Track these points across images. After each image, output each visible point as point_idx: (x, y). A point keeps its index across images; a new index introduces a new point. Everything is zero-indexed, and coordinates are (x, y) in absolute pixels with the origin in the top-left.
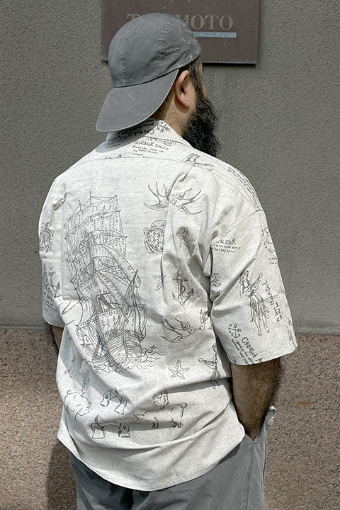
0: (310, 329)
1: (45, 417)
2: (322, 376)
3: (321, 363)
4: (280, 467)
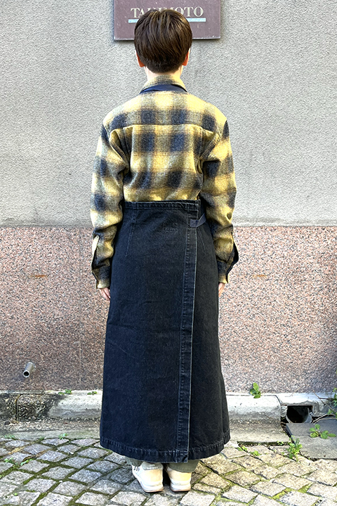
0: (264, 224)
2: (274, 256)
3: (272, 247)
4: (246, 323)
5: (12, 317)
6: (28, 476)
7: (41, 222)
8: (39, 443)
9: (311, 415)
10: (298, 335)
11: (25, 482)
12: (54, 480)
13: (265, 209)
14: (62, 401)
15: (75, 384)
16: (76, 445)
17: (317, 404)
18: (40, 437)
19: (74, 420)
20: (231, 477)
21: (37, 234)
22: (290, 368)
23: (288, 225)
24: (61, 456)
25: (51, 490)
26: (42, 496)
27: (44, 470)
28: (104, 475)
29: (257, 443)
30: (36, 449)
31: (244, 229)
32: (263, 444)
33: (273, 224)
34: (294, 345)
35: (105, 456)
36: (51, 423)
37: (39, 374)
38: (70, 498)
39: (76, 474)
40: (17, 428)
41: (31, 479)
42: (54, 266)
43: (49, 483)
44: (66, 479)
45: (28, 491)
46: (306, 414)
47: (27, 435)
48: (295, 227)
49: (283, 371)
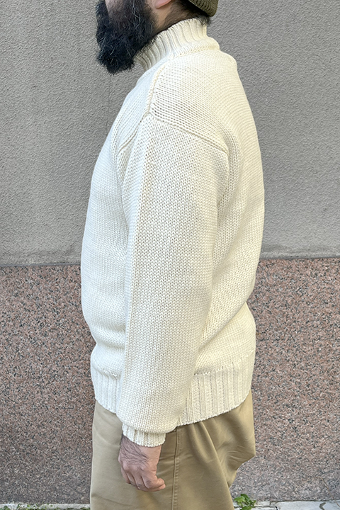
2: (271, 304)
3: (268, 290)
10: (310, 419)
22: (297, 465)
23: (293, 255)
34: (303, 433)
48: (305, 259)
49: (288, 470)
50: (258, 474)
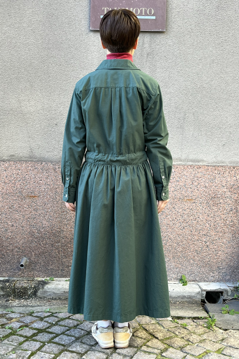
0: (193, 163)
1: (60, 207)
2: (199, 186)
3: (198, 180)
4: (178, 233)
5: (13, 226)
6: (22, 339)
7: (34, 158)
8: (31, 315)
9: (222, 298)
10: (214, 242)
11: (21, 344)
12: (41, 342)
13: (194, 152)
14: (47, 286)
15: (56, 274)
16: (57, 317)
17: (226, 291)
18: (31, 311)
19: (55, 299)
20: (167, 342)
21: (32, 167)
22: (208, 265)
23: (209, 165)
24: (46, 324)
25: (39, 349)
26: (32, 354)
27: (34, 335)
28: (77, 339)
29: (185, 318)
30: (28, 319)
31: (178, 167)
32: (189, 318)
33: (199, 164)
34: (211, 249)
35: (78, 325)
36: (39, 301)
37: (31, 266)
38: (53, 356)
39: (57, 338)
40: (15, 304)
41: (24, 341)
42: (43, 190)
43: (38, 345)
44: (50, 341)
45: (22, 350)
46: (219, 297)
47: (21, 309)
48: (214, 166)
49: (204, 267)
50: (189, 268)
